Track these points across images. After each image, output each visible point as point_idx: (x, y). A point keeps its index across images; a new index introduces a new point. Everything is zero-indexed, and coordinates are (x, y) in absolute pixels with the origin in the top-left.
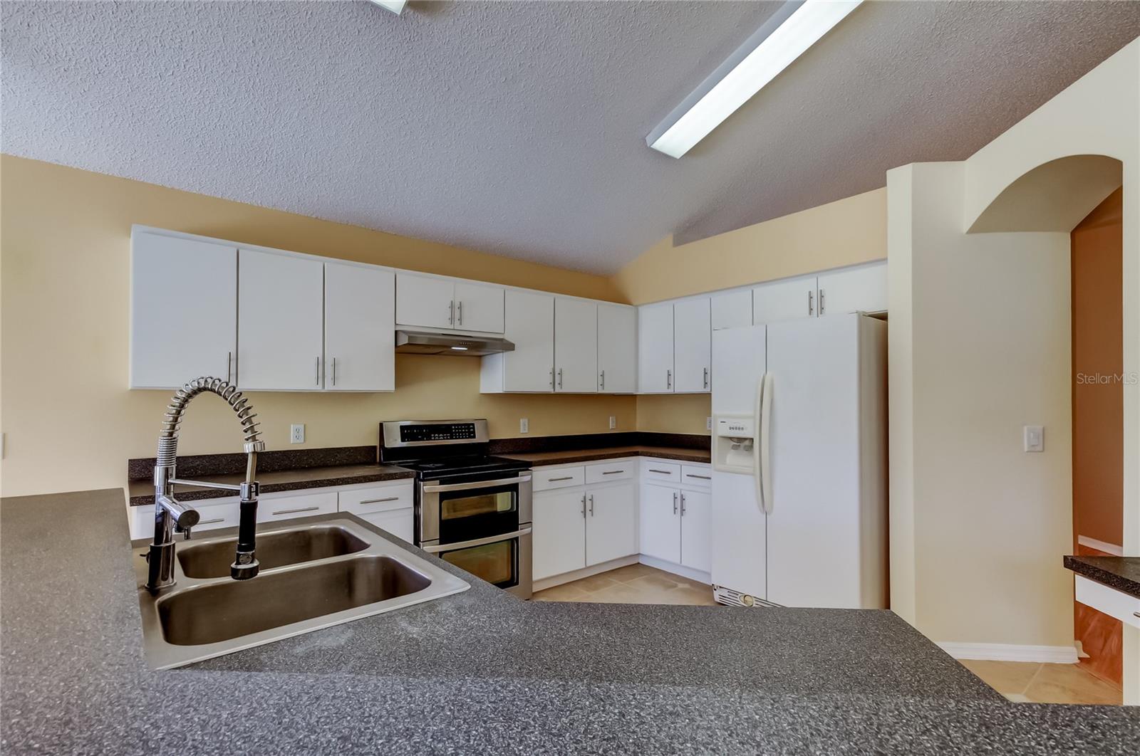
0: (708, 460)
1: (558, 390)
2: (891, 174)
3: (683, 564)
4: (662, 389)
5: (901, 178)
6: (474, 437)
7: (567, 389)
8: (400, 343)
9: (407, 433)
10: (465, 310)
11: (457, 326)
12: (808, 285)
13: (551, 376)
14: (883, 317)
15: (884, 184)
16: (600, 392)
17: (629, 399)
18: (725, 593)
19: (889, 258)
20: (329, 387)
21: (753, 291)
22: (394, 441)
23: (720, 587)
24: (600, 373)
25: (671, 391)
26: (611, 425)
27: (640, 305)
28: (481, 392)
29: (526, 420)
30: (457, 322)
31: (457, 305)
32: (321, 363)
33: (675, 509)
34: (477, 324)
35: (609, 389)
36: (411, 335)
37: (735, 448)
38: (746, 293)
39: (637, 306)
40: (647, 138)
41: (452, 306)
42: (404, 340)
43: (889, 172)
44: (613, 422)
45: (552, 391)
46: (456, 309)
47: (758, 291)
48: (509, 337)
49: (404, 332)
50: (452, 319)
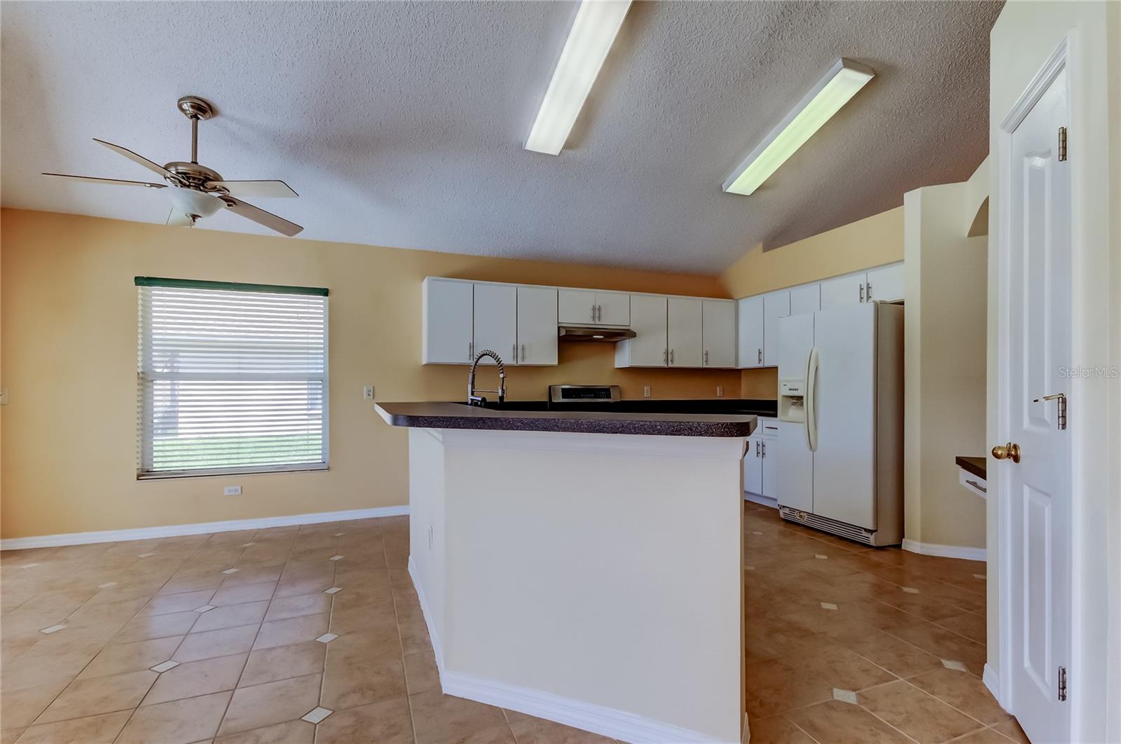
0: (776, 416)
1: (670, 365)
2: (907, 195)
3: (764, 494)
4: (755, 364)
5: (913, 198)
6: (610, 398)
7: (676, 364)
8: (561, 335)
9: (566, 393)
10: (603, 311)
11: (597, 322)
12: (860, 279)
13: (665, 355)
14: (902, 303)
15: (903, 204)
16: (705, 366)
17: (734, 374)
18: (787, 511)
19: (905, 259)
20: (520, 363)
21: (820, 286)
22: (558, 399)
23: (784, 507)
24: (704, 353)
25: (761, 365)
26: (719, 393)
27: (741, 299)
28: (616, 367)
29: (649, 388)
30: (597, 319)
31: (597, 307)
32: (516, 348)
33: (758, 453)
34: (612, 320)
35: (712, 365)
36: (568, 330)
37: (793, 404)
38: (816, 287)
39: (737, 300)
40: (723, 186)
41: (594, 309)
42: (563, 333)
43: (905, 195)
44: (720, 391)
45: (665, 366)
46: (597, 311)
47: (825, 285)
48: (632, 328)
49: (562, 327)
50: (594, 318)
